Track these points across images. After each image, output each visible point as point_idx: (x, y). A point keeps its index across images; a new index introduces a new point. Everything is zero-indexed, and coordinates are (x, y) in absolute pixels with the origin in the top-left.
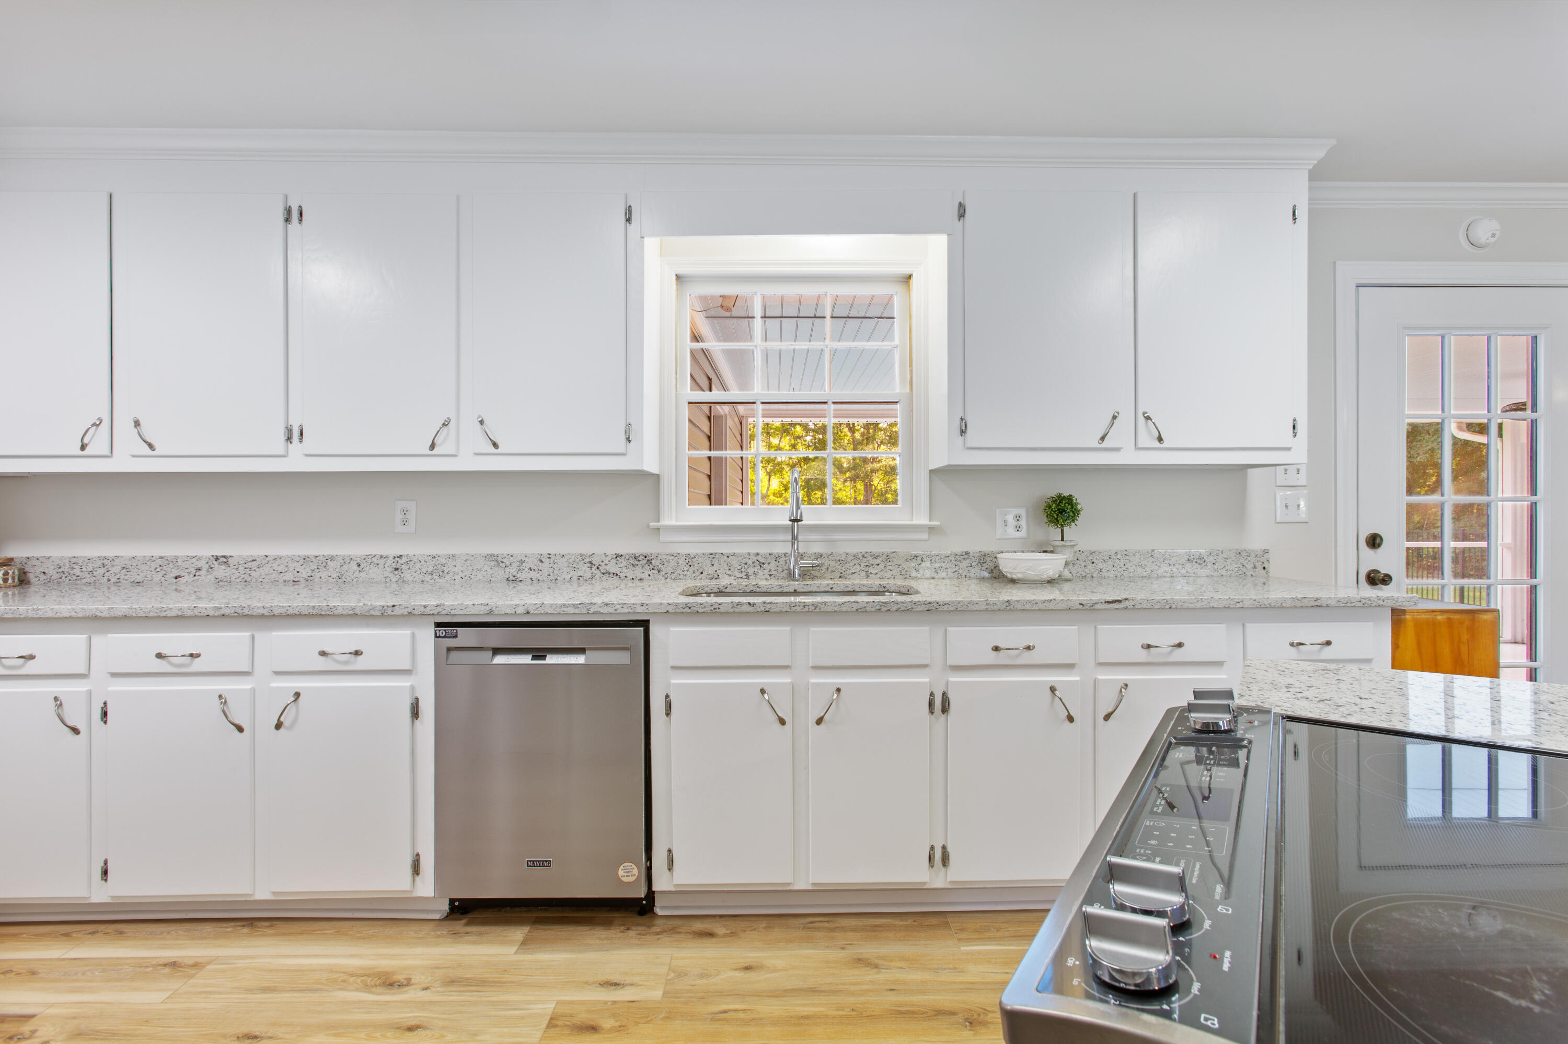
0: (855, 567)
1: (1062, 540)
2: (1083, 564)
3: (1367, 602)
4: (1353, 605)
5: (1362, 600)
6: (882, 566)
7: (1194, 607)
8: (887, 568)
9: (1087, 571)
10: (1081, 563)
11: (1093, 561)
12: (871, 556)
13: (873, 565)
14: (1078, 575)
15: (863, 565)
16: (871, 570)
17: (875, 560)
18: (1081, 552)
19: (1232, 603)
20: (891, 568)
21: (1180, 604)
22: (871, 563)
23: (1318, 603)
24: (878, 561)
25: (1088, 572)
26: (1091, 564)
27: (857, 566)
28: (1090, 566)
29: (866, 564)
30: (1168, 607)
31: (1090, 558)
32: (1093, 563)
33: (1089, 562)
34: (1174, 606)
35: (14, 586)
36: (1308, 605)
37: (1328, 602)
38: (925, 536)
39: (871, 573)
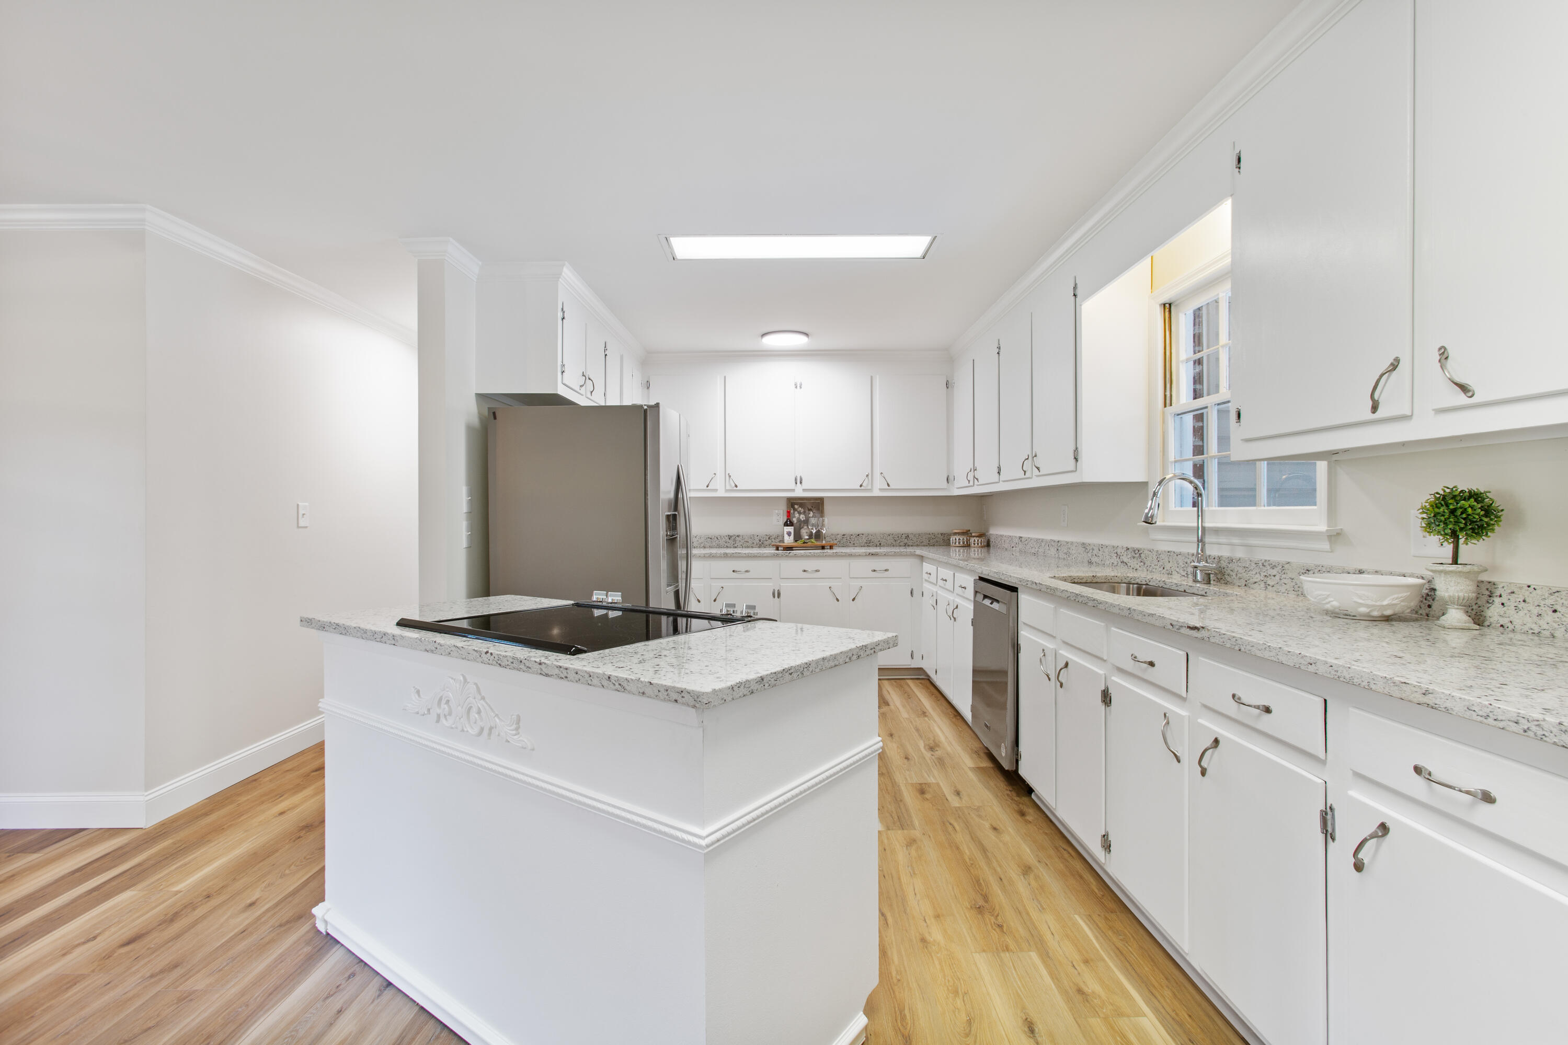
0: (1257, 576)
1: (1455, 561)
2: (1536, 611)
3: (1534, 728)
4: (1501, 725)
5: (1521, 720)
6: (1277, 577)
7: (1262, 656)
8: (1282, 581)
9: (1542, 623)
10: (1532, 608)
11: (1555, 607)
12: (1269, 565)
13: (1270, 575)
14: (1526, 628)
15: (1263, 574)
16: (1270, 582)
17: (1272, 570)
18: (1531, 589)
19: (1302, 661)
20: (1285, 581)
21: (1249, 647)
22: (1269, 573)
23: (1428, 699)
24: (1274, 572)
25: (1545, 626)
26: (1550, 613)
27: (1258, 576)
28: (1549, 617)
29: (1265, 574)
30: (1237, 648)
31: (1549, 602)
32: (1555, 611)
33: (1547, 608)
34: (1243, 649)
35: (982, 547)
36: (1411, 698)
37: (1449, 704)
38: (1326, 546)
39: (1269, 585)
